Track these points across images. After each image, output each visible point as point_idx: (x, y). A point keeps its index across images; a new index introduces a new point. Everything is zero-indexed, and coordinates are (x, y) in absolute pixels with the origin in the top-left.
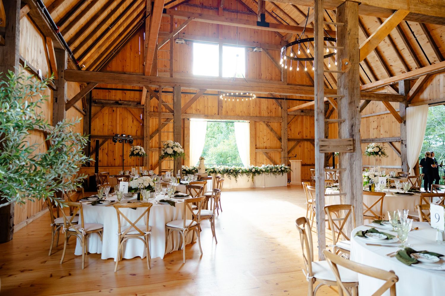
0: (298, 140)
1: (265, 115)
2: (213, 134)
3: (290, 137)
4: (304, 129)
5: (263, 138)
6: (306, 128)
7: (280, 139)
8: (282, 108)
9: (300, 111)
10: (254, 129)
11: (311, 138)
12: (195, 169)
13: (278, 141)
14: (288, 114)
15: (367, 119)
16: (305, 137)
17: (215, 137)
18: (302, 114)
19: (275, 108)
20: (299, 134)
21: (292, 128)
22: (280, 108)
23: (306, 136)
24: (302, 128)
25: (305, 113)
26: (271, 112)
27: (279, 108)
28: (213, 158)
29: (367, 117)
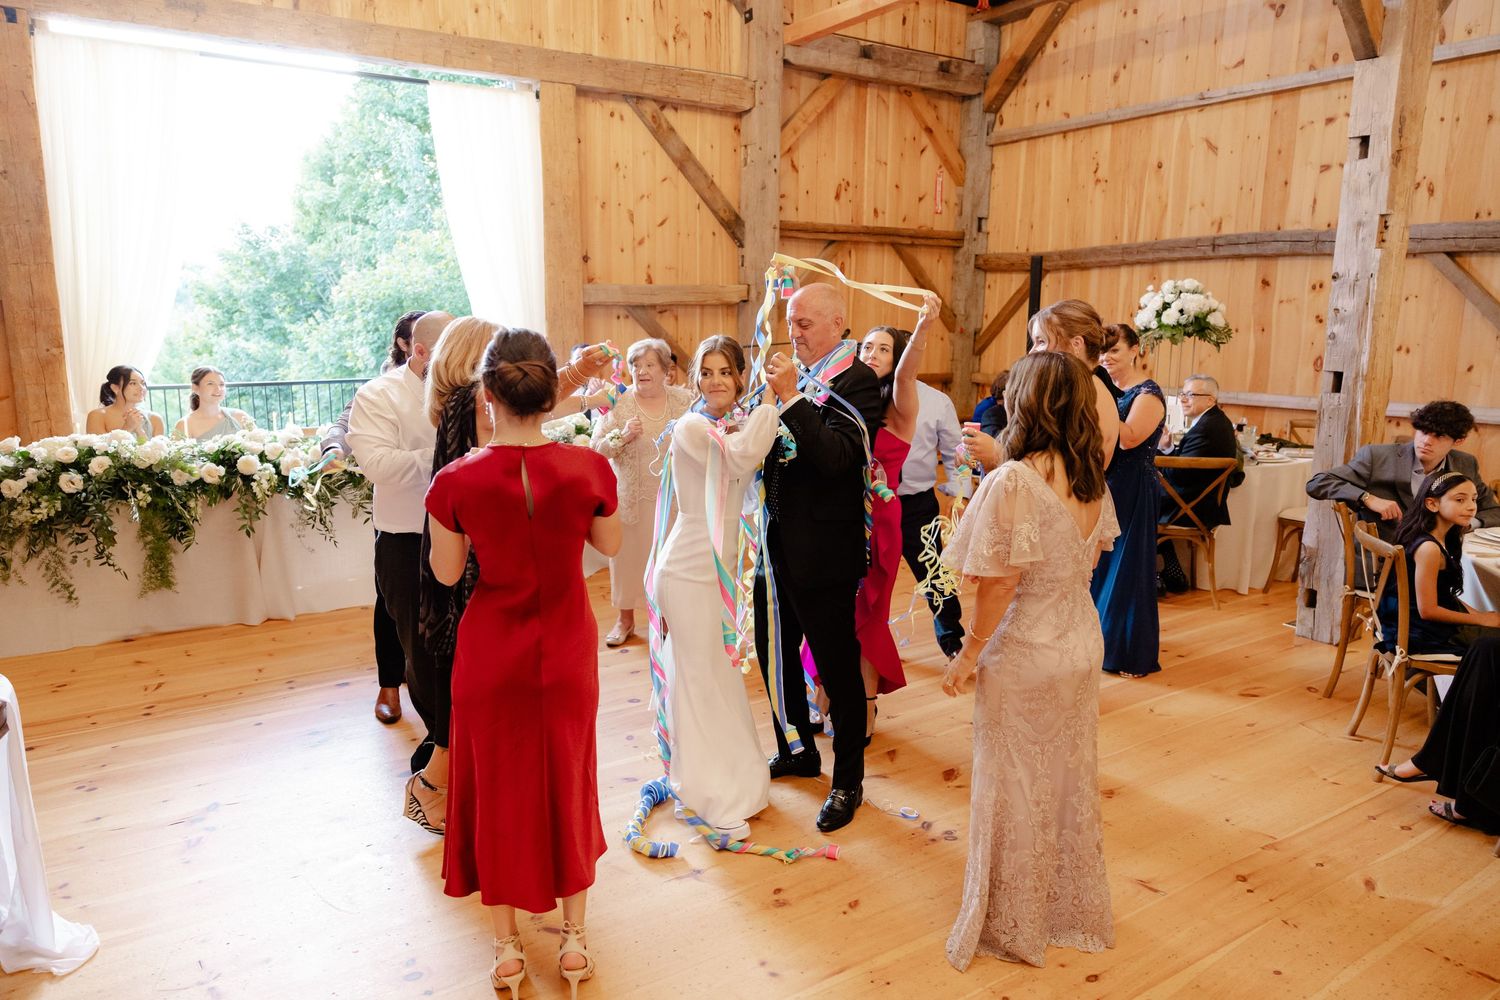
0: (836, 232)
1: (641, 57)
2: (360, 206)
3: (791, 216)
4: (868, 164)
5: (631, 216)
6: (878, 161)
7: (733, 226)
8: (748, 17)
9: (852, 44)
10: (574, 145)
11: (900, 225)
12: (31, 474)
13: (723, 235)
14: (786, 62)
15: (1284, 102)
16: (868, 220)
17: (371, 216)
18: (867, 69)
19: (708, 15)
20: (837, 197)
21: (802, 157)
22: (736, 18)
23: (876, 211)
24: (857, 164)
25: (882, 62)
26: (679, 35)
27: (728, 15)
28: (358, 324)
29: (1277, 94)
